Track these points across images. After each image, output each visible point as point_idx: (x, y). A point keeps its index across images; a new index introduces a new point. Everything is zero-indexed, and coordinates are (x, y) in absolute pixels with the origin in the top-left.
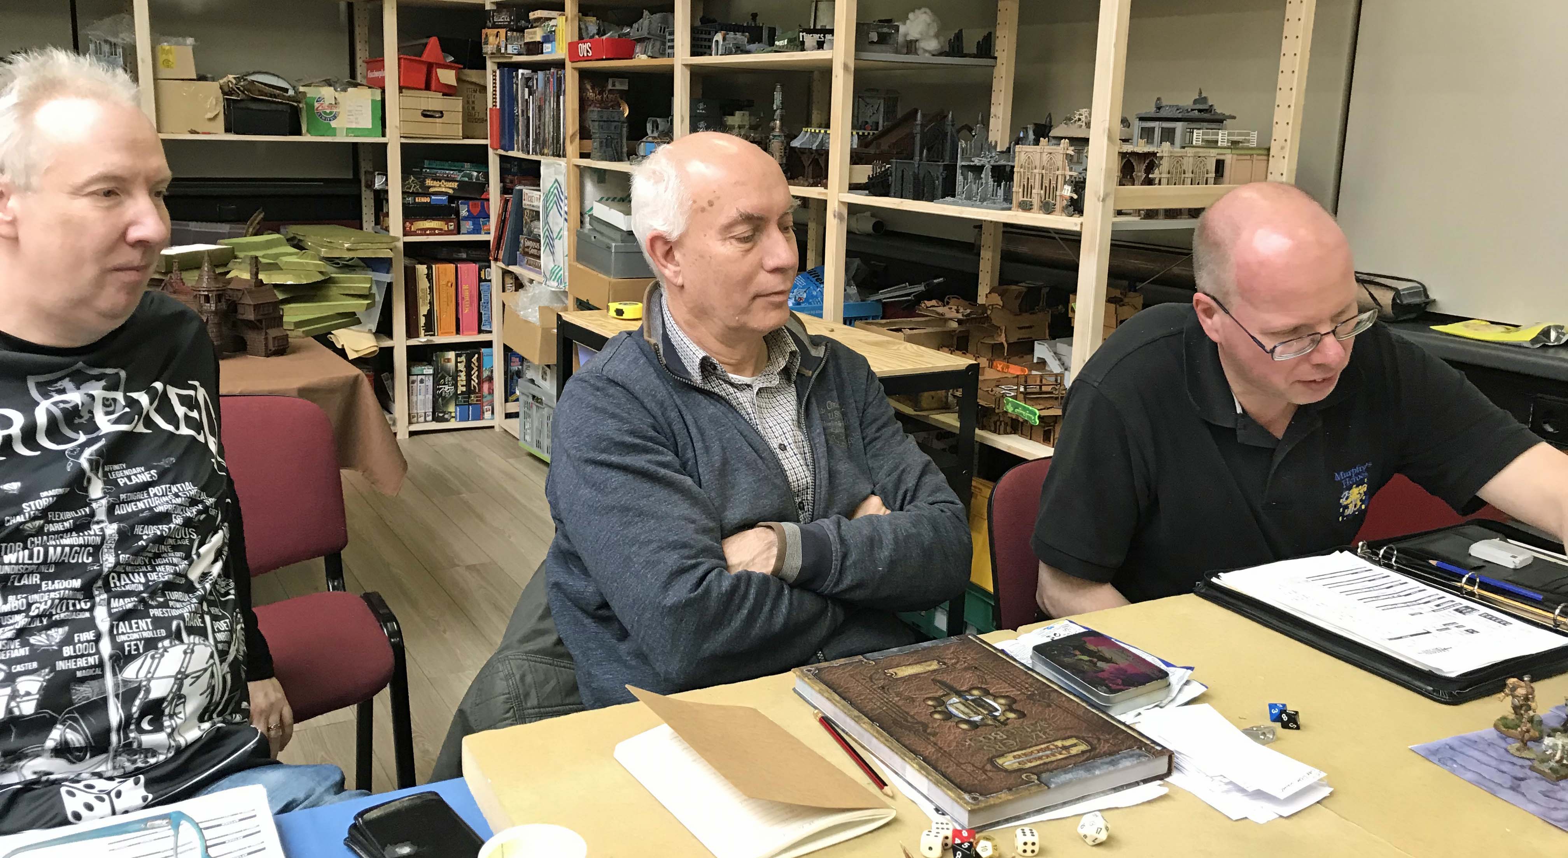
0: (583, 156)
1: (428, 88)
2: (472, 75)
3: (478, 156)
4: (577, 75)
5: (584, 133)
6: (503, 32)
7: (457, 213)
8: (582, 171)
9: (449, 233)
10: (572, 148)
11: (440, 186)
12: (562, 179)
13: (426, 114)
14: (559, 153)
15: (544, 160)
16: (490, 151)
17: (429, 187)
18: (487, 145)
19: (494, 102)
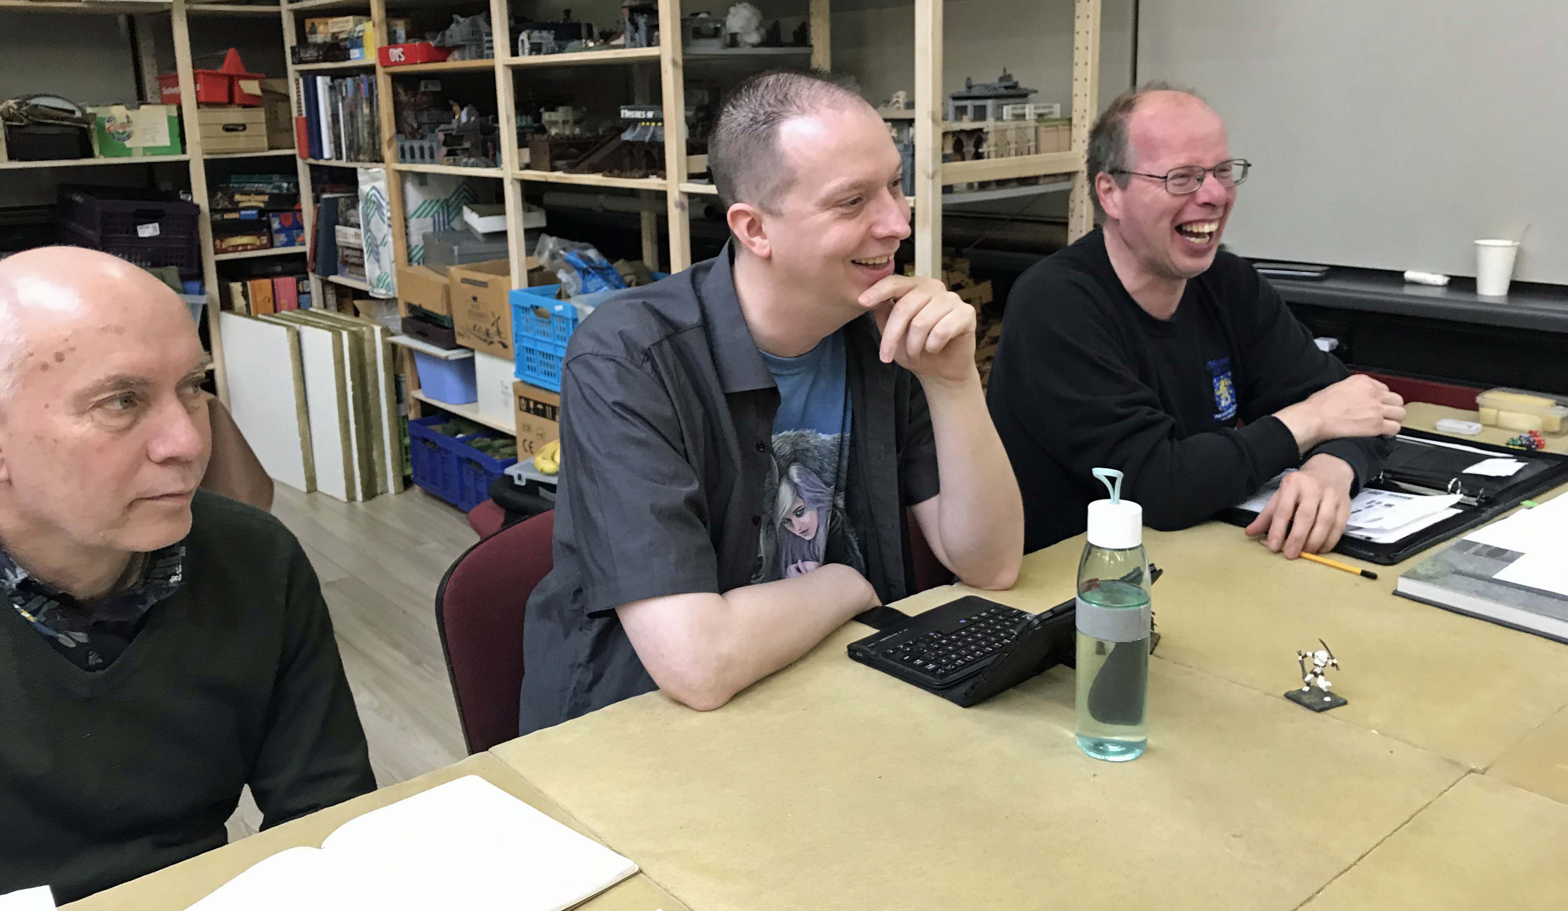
0: (402, 160)
1: (231, 102)
4: (389, 79)
7: (269, 226)
9: (261, 247)
10: (390, 153)
11: (250, 201)
12: (381, 185)
13: (228, 128)
14: (378, 159)
15: (360, 166)
16: (300, 162)
17: (239, 202)
18: (293, 157)
19: (300, 111)
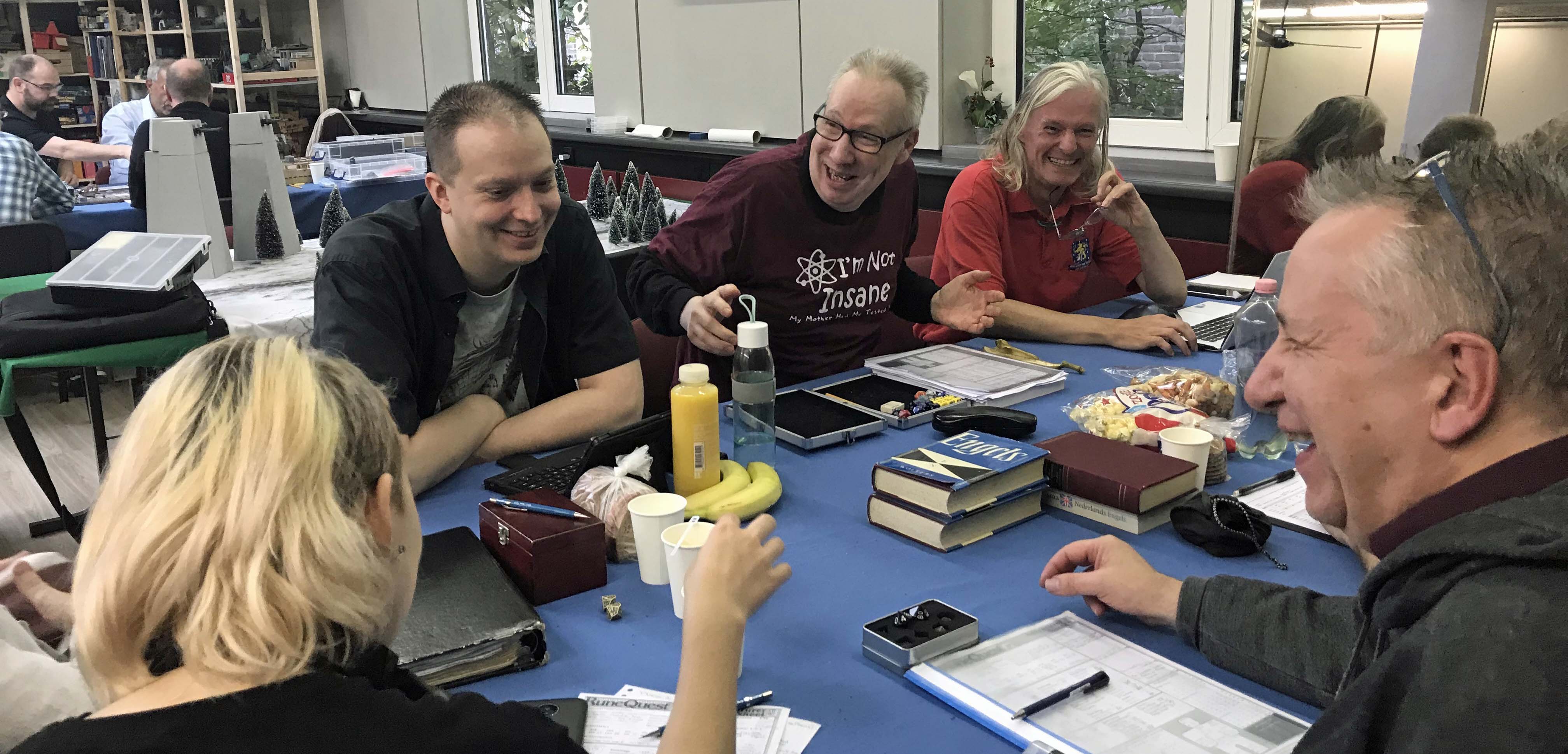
0: (126, 77)
1: (51, 48)
2: (76, 39)
3: (85, 82)
4: (119, 39)
5: (126, 67)
6: (86, 17)
7: (76, 112)
8: (127, 84)
9: (73, 123)
10: (121, 74)
12: (119, 89)
14: (117, 78)
15: (111, 81)
16: (91, 79)
18: (88, 77)
19: (89, 54)
